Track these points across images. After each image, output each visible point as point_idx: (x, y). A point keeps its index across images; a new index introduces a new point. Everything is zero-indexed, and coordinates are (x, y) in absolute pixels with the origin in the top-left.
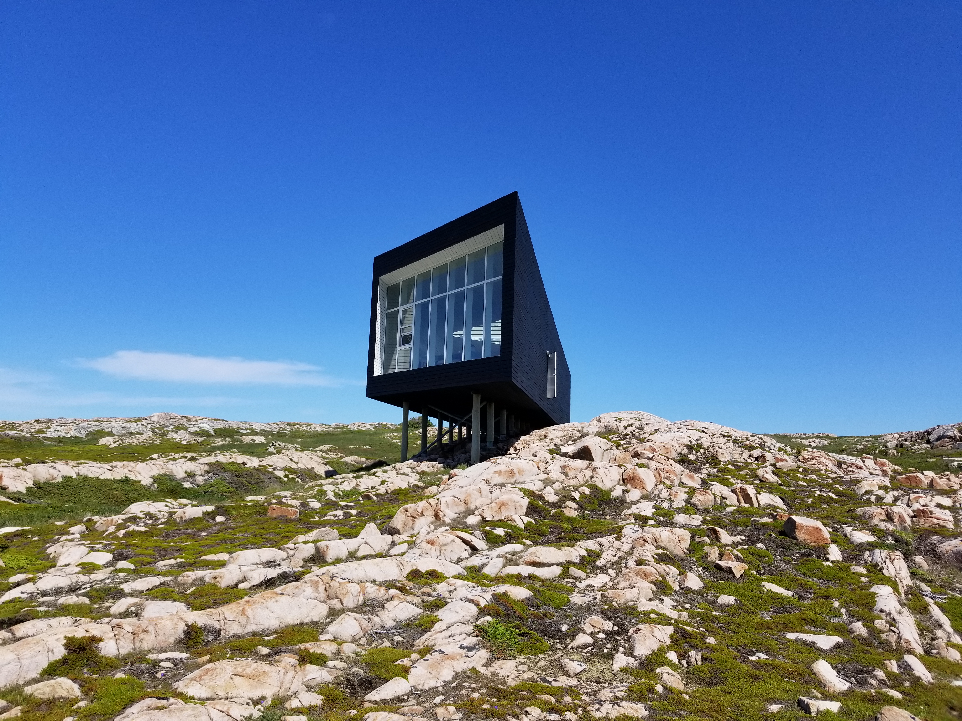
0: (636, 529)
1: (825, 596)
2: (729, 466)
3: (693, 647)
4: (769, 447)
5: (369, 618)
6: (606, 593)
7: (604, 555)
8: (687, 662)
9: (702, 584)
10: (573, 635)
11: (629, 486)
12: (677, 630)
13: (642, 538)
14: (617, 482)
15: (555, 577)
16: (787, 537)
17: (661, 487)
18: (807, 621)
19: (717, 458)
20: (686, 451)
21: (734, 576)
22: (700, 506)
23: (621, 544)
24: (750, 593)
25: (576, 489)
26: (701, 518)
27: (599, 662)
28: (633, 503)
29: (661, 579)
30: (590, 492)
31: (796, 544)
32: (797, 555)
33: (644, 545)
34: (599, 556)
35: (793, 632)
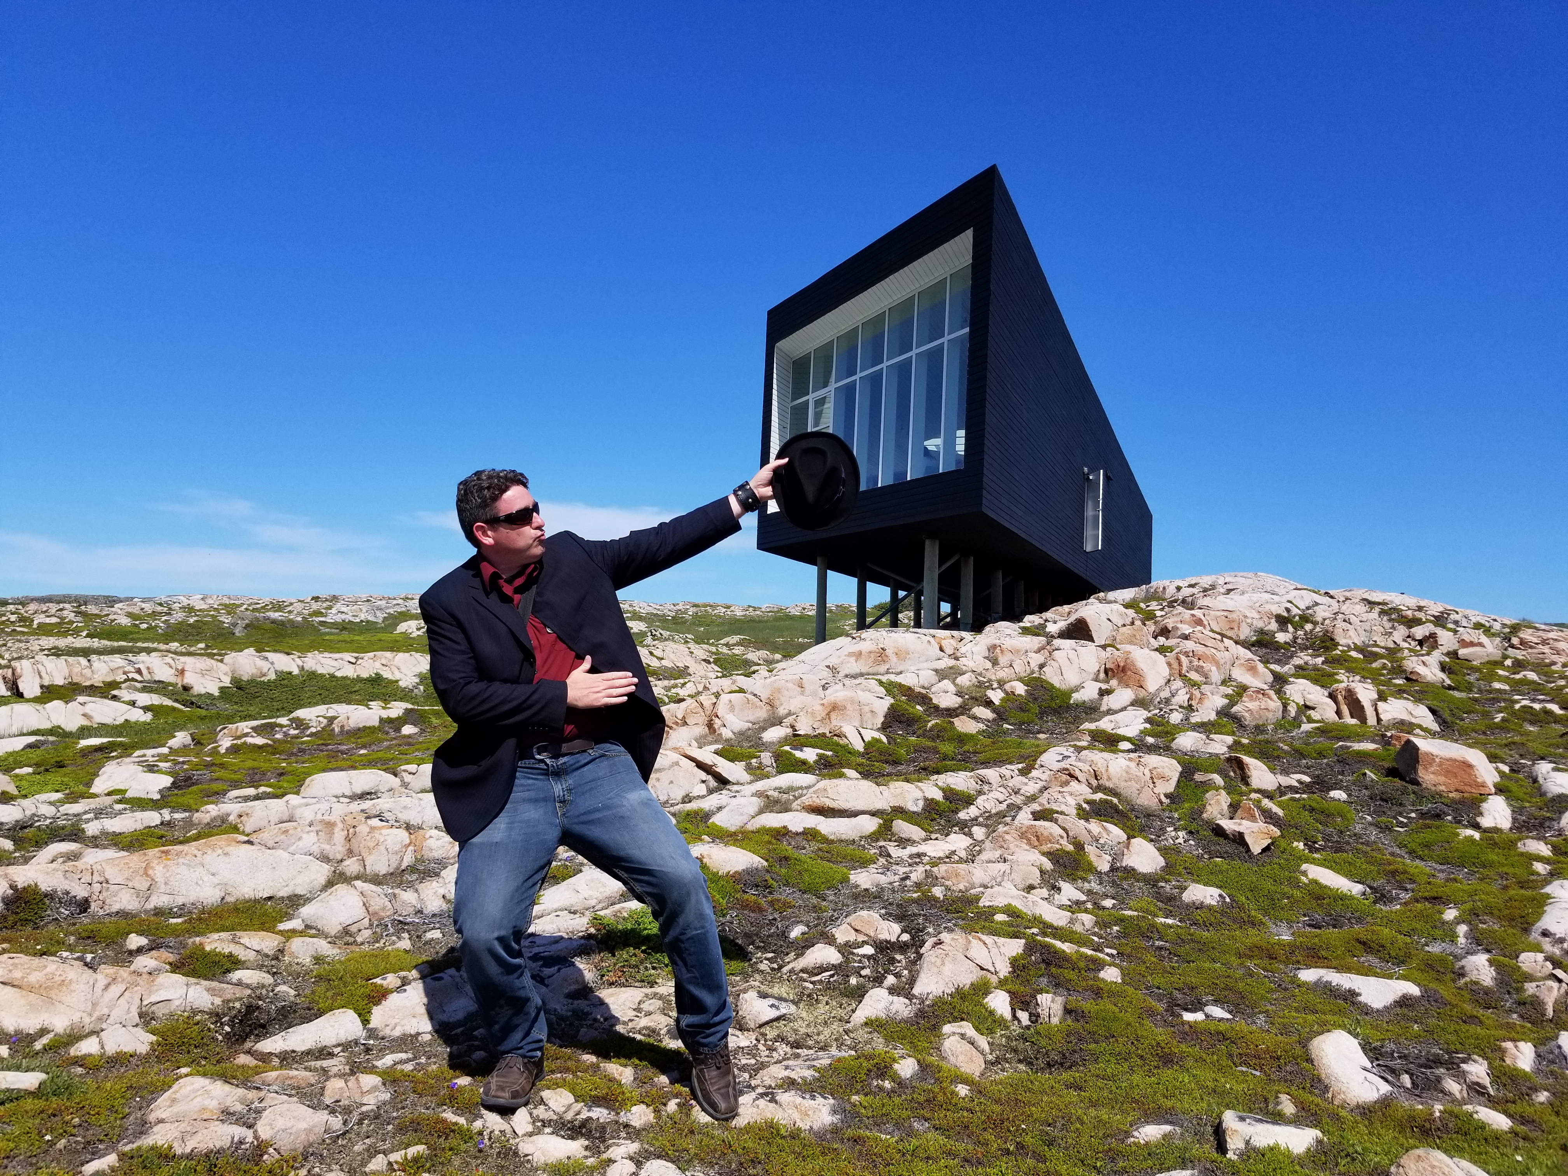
0: (1066, 754)
1: (1435, 898)
2: (1354, 654)
3: (1057, 985)
4: (1456, 623)
5: (395, 895)
6: (935, 869)
7: (980, 801)
8: (1031, 1015)
9: (1161, 862)
10: (804, 945)
11: (1114, 683)
12: (1031, 947)
13: (1067, 769)
14: (1092, 676)
15: (862, 837)
16: (1396, 780)
17: (1178, 684)
18: (1365, 946)
19: (1332, 640)
20: (1274, 626)
21: (1248, 850)
22: (1248, 720)
23: (1027, 781)
24: (1269, 885)
25: (1001, 684)
26: (1229, 740)
27: (827, 1004)
28: (1110, 712)
29: (1070, 848)
30: (1027, 691)
31: (1414, 793)
32: (1413, 815)
33: (1067, 783)
34: (968, 800)
35: (1316, 967)
